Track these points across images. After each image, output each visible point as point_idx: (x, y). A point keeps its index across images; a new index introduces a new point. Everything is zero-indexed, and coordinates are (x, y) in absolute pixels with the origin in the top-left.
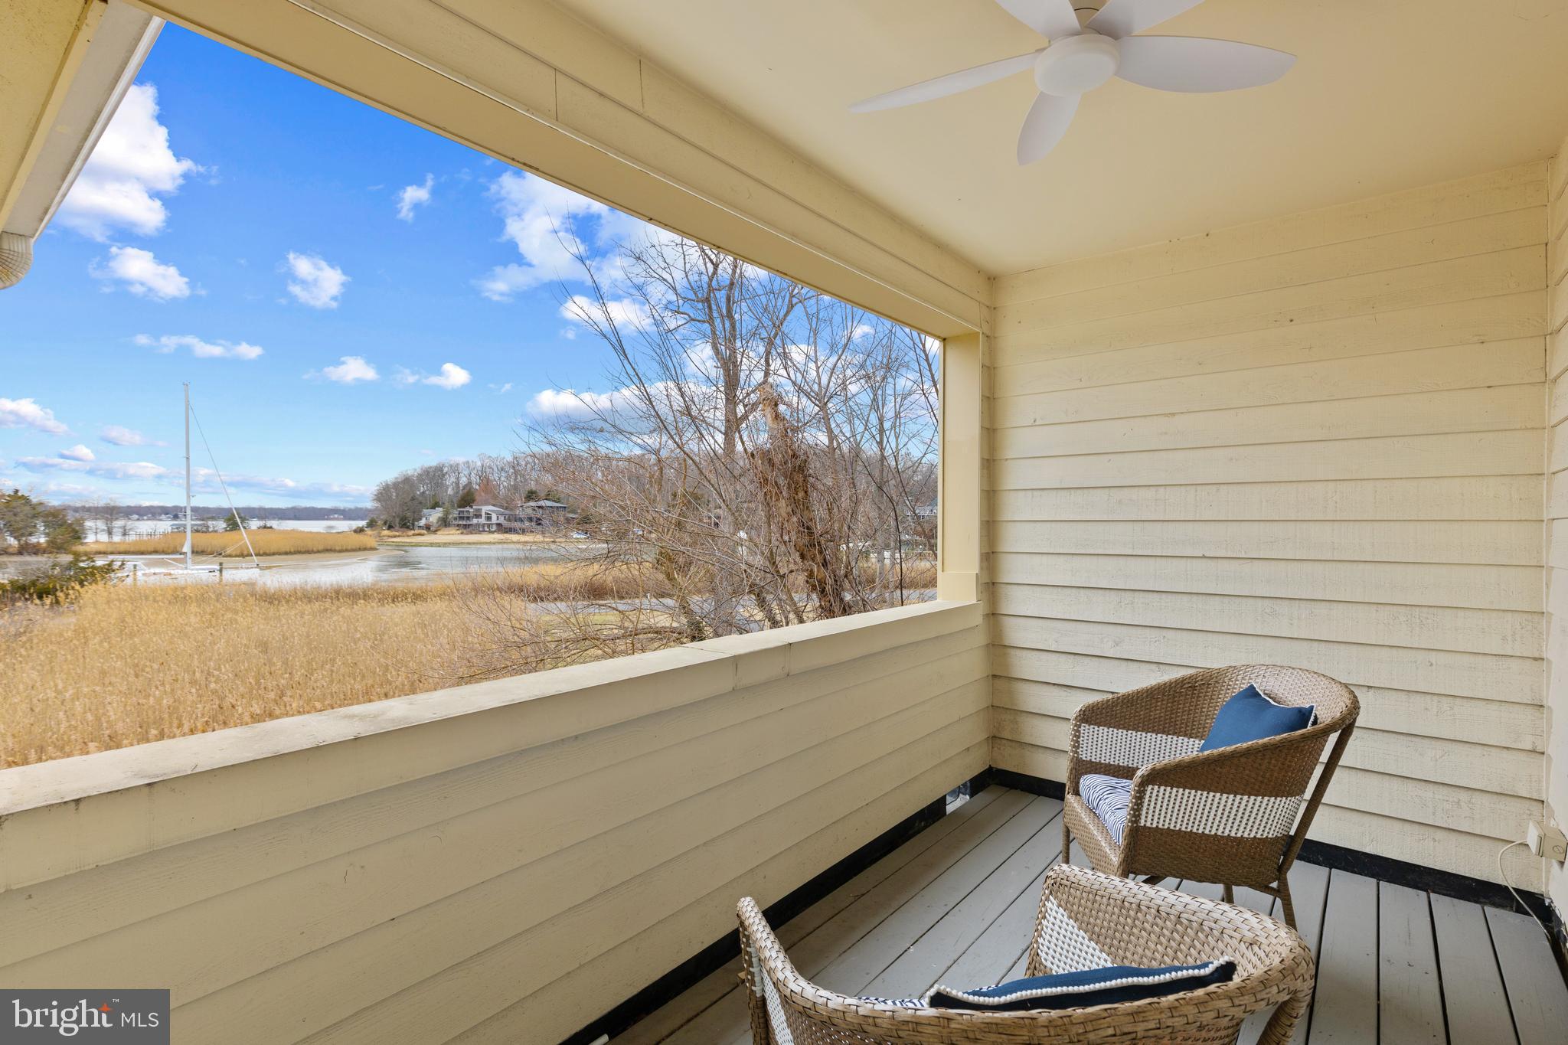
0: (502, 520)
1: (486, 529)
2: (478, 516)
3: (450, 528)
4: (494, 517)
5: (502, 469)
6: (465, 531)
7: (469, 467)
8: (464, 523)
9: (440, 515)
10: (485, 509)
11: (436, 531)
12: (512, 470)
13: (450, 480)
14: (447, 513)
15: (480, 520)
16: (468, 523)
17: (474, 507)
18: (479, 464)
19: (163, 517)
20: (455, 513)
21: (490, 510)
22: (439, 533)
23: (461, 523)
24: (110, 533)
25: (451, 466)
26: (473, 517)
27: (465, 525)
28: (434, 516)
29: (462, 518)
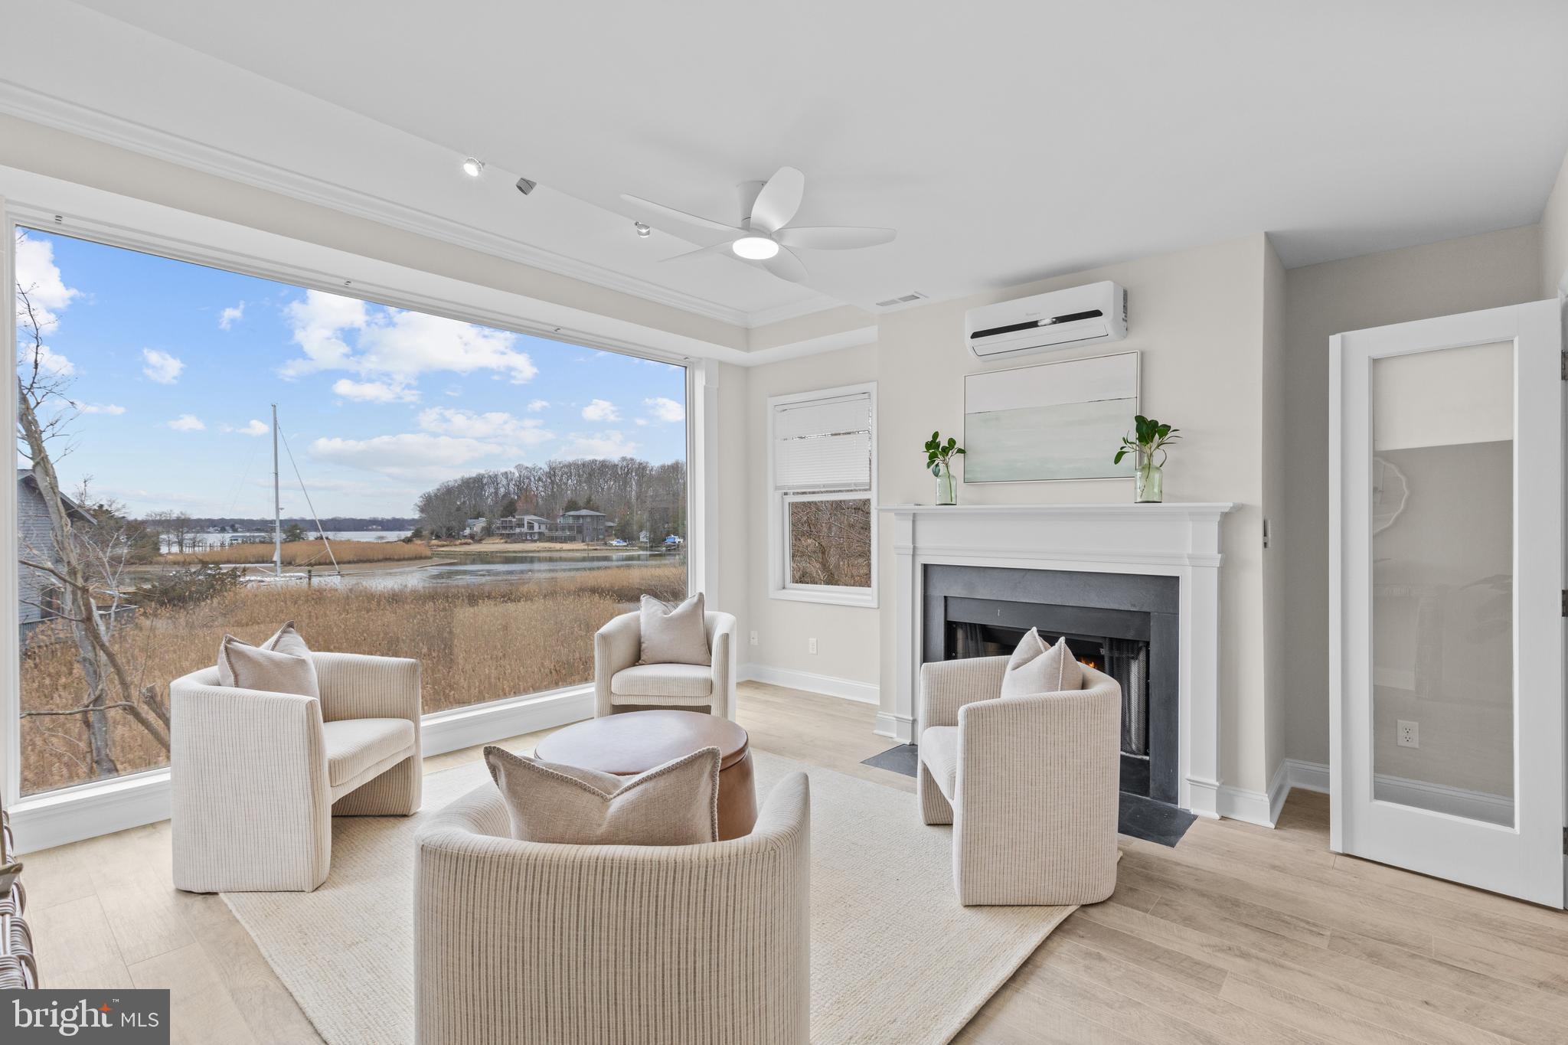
0: (543, 529)
1: (528, 538)
2: (521, 525)
3: (494, 538)
4: (536, 526)
5: (540, 479)
6: (509, 541)
7: (507, 478)
8: (508, 532)
9: (484, 525)
10: (527, 518)
11: (481, 540)
12: (549, 480)
13: (489, 491)
14: (490, 523)
15: (523, 530)
16: (512, 532)
17: (517, 517)
18: (517, 475)
19: (211, 529)
20: (498, 523)
21: (533, 520)
22: (484, 542)
23: (503, 532)
24: (180, 544)
25: (490, 477)
26: (516, 527)
27: (509, 534)
28: (479, 525)
29: (505, 528)
